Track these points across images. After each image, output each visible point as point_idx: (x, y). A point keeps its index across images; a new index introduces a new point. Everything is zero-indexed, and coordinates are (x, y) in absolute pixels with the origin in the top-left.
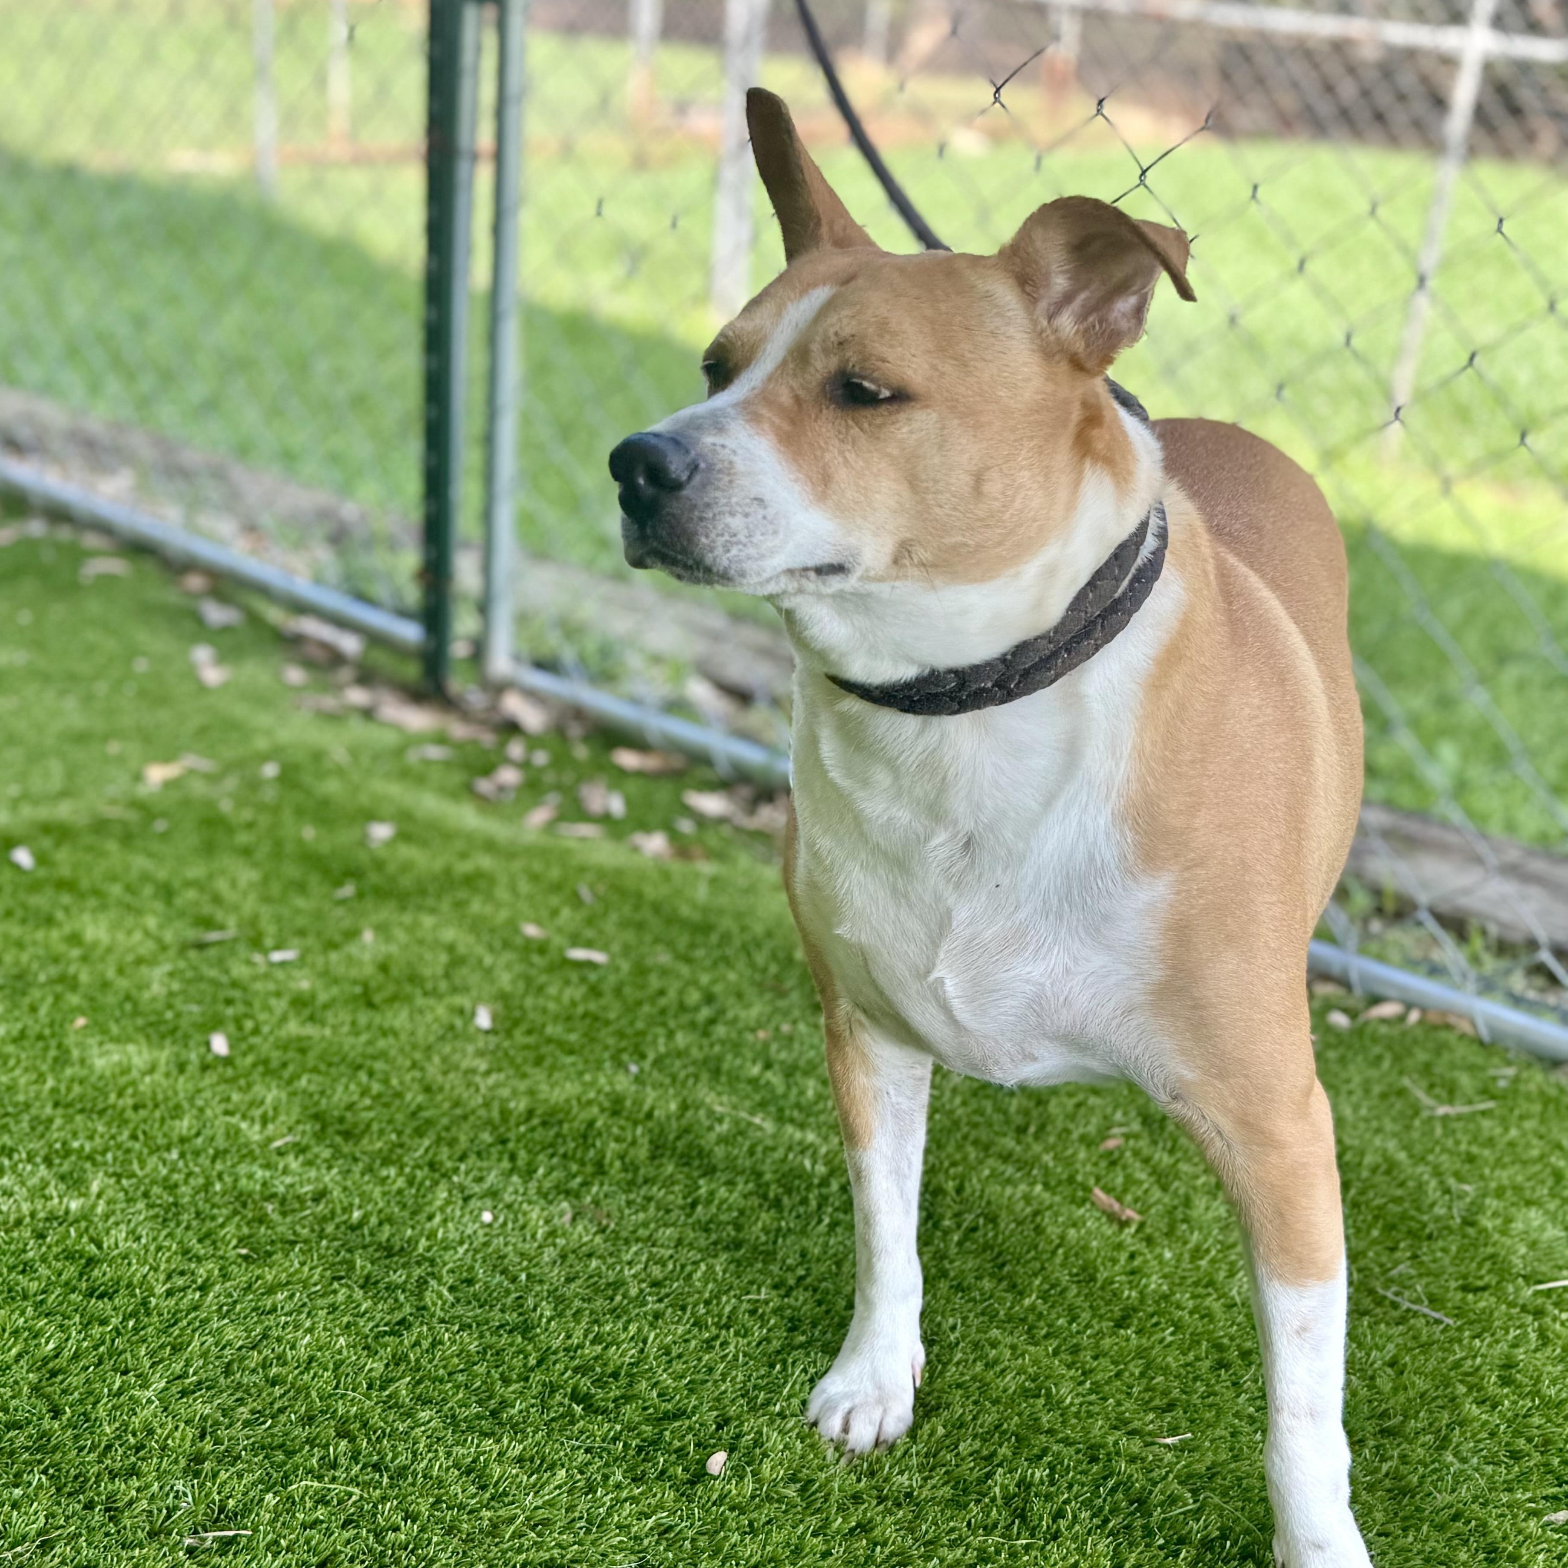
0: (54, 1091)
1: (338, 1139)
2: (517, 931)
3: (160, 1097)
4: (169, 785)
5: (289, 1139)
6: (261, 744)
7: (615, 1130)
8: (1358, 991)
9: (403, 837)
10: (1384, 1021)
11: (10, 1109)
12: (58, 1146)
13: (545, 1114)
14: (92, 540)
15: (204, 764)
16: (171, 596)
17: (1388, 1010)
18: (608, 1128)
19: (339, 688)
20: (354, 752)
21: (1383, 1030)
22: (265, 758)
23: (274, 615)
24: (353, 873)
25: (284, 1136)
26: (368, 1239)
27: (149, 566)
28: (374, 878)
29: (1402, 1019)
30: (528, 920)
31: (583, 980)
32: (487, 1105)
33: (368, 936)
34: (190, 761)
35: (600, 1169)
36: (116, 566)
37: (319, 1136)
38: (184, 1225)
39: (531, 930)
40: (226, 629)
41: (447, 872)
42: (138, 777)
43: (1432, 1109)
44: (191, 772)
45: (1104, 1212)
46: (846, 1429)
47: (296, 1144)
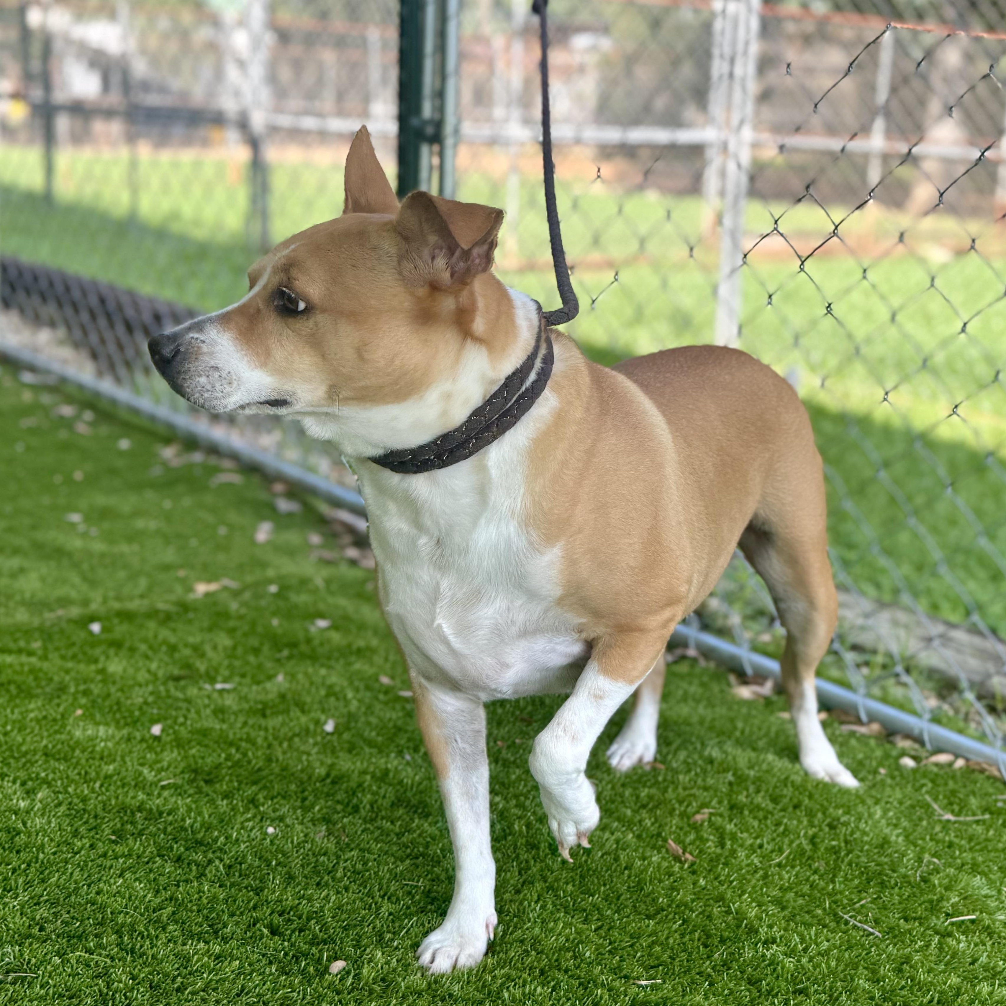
0: (46, 746)
1: (202, 784)
2: (377, 680)
3: (106, 753)
4: (207, 595)
5: (171, 781)
6: (271, 573)
7: (374, 788)
8: (928, 746)
9: (334, 627)
10: (937, 765)
11: (16, 755)
12: (33, 775)
13: (336, 776)
14: (227, 464)
15: (233, 585)
16: (263, 496)
17: (943, 758)
18: (370, 786)
19: (343, 548)
20: (328, 582)
21: (935, 769)
22: (270, 582)
23: (324, 508)
24: (293, 645)
25: (169, 779)
26: (190, 837)
27: (256, 479)
28: (304, 648)
29: (950, 764)
30: (386, 674)
31: (404, 708)
32: (302, 771)
33: (280, 678)
34: (226, 582)
35: (356, 809)
36: (236, 479)
37: (191, 782)
38: (84, 820)
39: (385, 680)
40: (290, 515)
41: (349, 646)
42: (191, 589)
43: (940, 815)
44: (225, 588)
45: (673, 855)
46: (432, 961)
47: (174, 784)
